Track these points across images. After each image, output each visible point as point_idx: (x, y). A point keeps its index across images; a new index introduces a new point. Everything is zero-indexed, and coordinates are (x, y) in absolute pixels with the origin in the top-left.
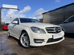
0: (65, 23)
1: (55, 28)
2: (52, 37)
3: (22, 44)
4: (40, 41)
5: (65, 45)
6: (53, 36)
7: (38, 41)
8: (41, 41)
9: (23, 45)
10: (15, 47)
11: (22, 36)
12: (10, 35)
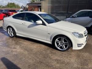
0: (73, 17)
9: (59, 48)
11: (57, 40)
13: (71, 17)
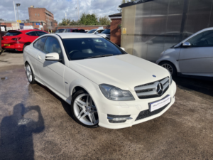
0: (182, 46)
1: (157, 84)
2: (148, 108)
3: (79, 118)
4: (121, 119)
5: (174, 115)
6: (150, 104)
7: (117, 119)
8: (124, 119)
9: (82, 120)
10: (61, 123)
11: (78, 100)
12: (36, 79)
13: (178, 45)
